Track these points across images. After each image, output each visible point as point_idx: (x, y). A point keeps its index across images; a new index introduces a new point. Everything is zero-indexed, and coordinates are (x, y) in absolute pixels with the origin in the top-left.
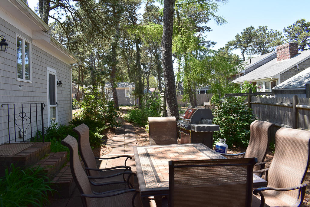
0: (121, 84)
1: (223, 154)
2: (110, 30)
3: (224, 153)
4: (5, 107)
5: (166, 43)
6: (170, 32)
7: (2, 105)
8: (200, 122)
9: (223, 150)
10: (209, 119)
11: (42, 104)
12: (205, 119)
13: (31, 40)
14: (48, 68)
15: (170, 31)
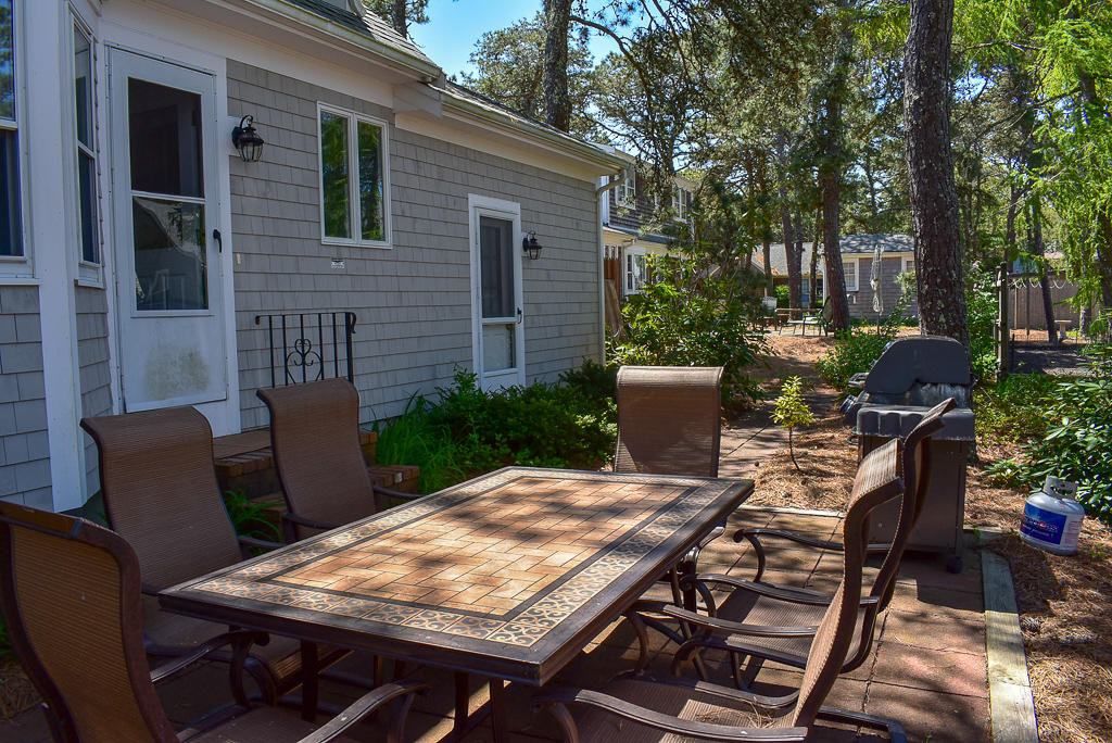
0: (889, 239)
1: (1055, 546)
2: (792, 38)
3: (1057, 541)
4: (265, 322)
5: (918, 65)
6: (937, 17)
7: (258, 317)
8: (908, 394)
9: (1054, 529)
10: (953, 385)
11: (348, 315)
12: (935, 384)
13: (388, 114)
14: (474, 199)
15: (938, 11)
